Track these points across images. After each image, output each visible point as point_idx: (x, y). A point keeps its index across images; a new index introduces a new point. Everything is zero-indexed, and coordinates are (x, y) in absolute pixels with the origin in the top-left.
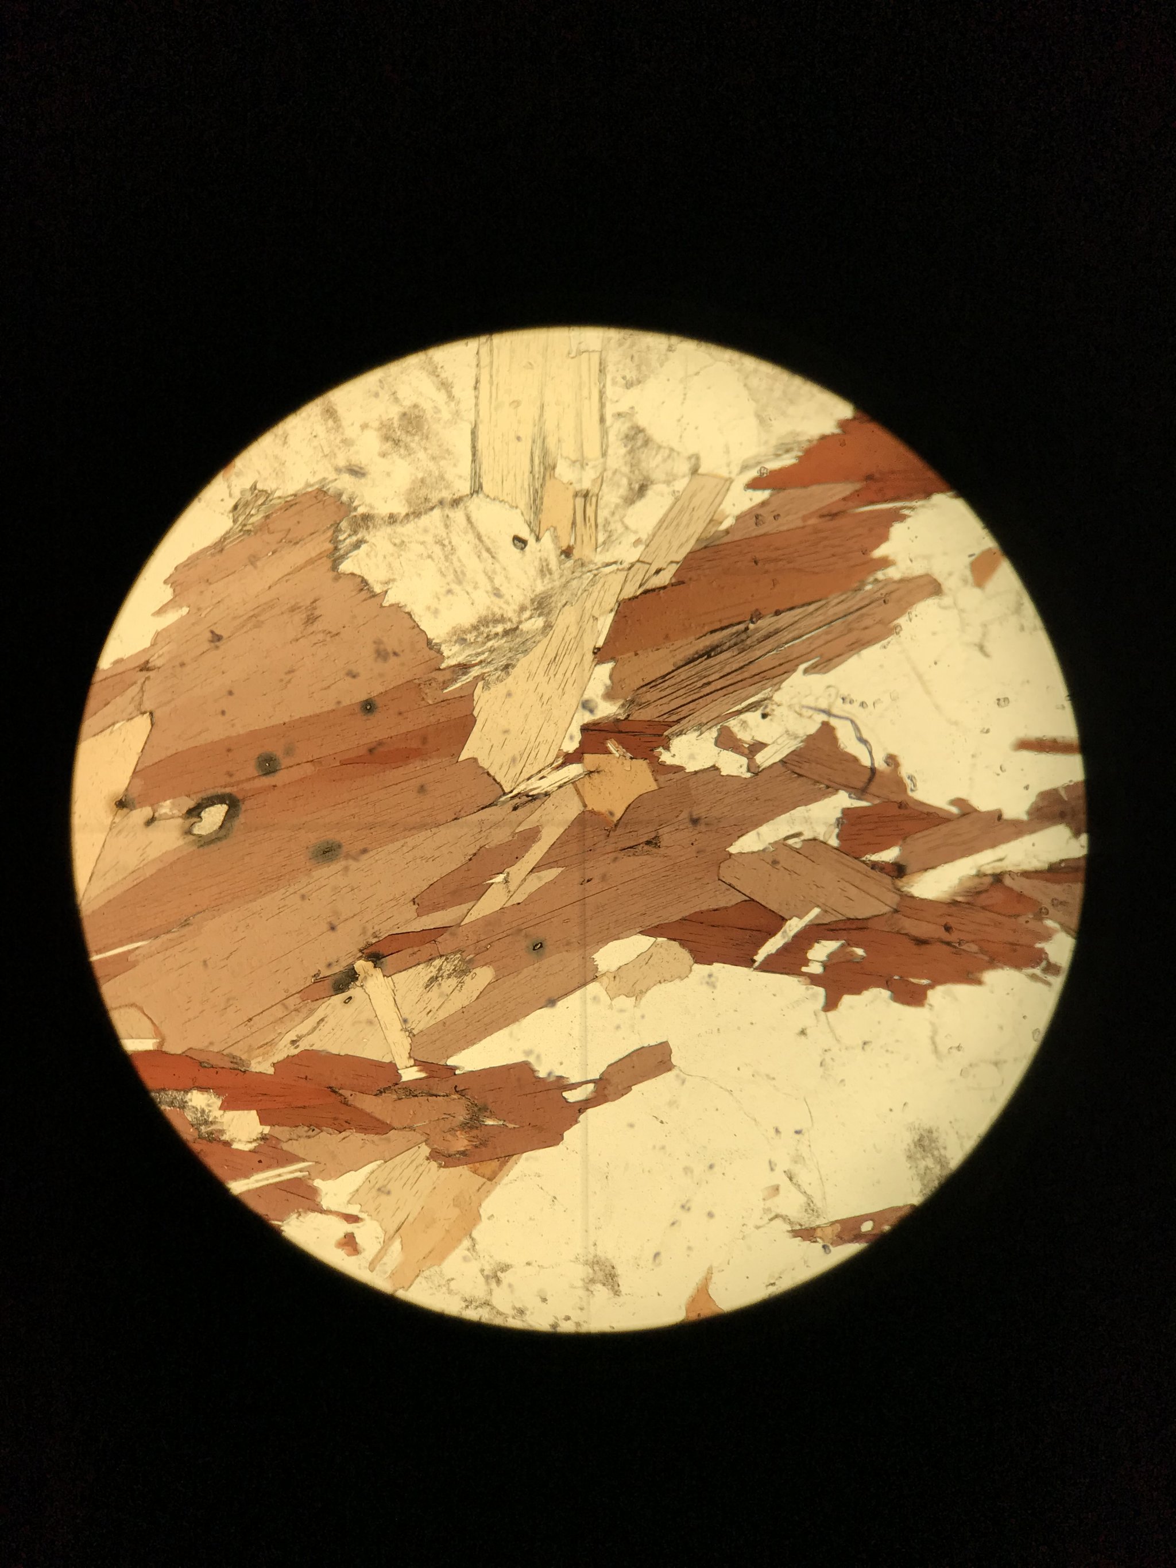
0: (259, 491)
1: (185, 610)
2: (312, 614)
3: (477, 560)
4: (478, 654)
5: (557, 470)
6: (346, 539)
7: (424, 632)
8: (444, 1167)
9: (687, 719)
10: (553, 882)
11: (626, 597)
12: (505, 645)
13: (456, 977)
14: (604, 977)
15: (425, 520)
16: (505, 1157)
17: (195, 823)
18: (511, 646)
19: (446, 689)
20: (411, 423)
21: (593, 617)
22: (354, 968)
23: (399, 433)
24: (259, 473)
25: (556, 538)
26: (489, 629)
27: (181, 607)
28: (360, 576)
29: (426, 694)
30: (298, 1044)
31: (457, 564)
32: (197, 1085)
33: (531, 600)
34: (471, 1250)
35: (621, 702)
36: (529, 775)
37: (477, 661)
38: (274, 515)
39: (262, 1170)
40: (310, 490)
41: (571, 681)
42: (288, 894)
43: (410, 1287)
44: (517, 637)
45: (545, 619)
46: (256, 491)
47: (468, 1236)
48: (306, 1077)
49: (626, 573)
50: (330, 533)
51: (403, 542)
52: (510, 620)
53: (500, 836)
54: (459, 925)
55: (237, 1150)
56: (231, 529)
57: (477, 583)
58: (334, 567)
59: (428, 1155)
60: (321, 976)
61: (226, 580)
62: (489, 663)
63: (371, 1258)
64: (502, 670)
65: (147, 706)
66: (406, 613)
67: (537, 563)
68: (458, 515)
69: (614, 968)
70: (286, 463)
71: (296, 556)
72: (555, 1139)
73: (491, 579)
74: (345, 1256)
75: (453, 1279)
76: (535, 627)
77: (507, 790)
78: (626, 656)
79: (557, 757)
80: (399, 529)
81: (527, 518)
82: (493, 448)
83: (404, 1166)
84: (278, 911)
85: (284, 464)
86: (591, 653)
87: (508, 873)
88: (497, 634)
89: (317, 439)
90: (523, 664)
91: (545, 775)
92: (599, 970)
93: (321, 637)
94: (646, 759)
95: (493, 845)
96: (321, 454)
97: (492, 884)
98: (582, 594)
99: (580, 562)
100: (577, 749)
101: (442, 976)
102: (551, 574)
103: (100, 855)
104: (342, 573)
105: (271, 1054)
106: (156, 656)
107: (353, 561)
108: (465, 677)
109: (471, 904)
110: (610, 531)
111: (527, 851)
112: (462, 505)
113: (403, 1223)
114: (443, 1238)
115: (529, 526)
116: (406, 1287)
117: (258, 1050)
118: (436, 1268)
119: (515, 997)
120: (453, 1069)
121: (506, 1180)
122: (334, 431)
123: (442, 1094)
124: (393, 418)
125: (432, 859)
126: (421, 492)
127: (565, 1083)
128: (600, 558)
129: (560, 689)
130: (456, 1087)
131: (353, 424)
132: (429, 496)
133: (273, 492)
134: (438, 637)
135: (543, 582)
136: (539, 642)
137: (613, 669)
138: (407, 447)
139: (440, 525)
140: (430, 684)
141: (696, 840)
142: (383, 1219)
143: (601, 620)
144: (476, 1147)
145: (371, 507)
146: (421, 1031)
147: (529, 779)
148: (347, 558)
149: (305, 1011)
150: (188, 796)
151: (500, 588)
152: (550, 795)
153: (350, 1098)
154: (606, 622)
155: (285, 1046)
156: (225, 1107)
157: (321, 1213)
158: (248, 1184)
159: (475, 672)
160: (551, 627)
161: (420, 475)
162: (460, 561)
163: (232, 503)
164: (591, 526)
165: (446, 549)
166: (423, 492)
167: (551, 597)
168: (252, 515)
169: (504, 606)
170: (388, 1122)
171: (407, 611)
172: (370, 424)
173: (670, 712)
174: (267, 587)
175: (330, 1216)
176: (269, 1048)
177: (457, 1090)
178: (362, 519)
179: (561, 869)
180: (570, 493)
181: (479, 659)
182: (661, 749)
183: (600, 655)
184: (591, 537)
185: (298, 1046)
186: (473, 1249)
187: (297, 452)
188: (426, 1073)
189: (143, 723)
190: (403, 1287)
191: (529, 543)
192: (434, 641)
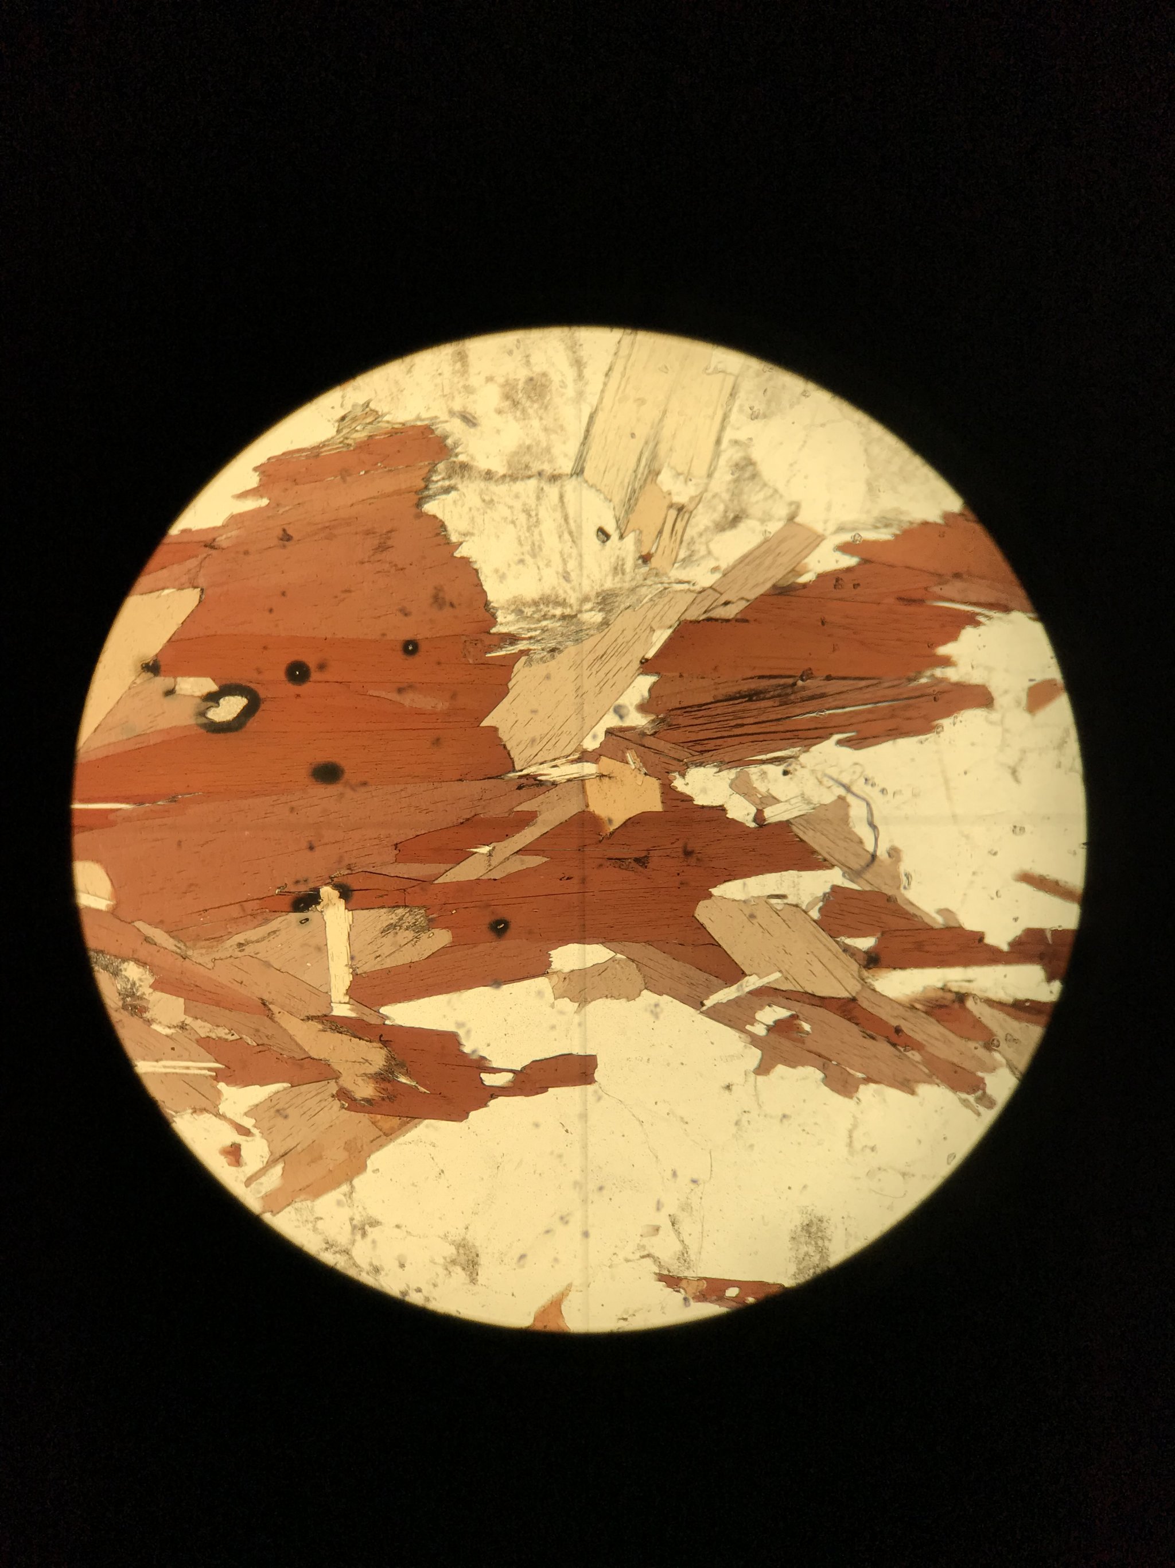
0: (371, 410)
1: (264, 502)
2: (385, 543)
3: (558, 539)
4: (529, 630)
5: (660, 478)
6: (439, 480)
7: (484, 592)
8: (346, 1109)
9: (711, 753)
10: (535, 869)
11: (689, 619)
12: (559, 629)
13: (414, 931)
14: (555, 976)
15: (519, 486)
16: (407, 1117)
17: (212, 707)
18: (564, 632)
19: (490, 653)
20: (535, 389)
21: (651, 628)
22: (319, 892)
23: (520, 395)
24: (376, 393)
25: (639, 542)
26: (546, 609)
27: (262, 497)
28: (441, 521)
29: (469, 652)
30: (244, 948)
31: (536, 537)
32: (135, 957)
33: (597, 593)
34: (348, 1196)
35: (653, 717)
36: (543, 760)
37: (527, 636)
38: (378, 437)
39: (173, 1059)
40: (419, 423)
41: (611, 683)
42: (279, 802)
43: (278, 1213)
44: (573, 624)
45: (604, 616)
46: (368, 409)
47: (349, 1182)
48: (242, 983)
49: (695, 595)
50: (426, 470)
51: (492, 501)
52: (571, 606)
53: (497, 810)
54: (431, 882)
55: (155, 1030)
56: (332, 438)
57: (550, 561)
58: (419, 505)
59: (334, 1092)
60: (286, 890)
61: (313, 484)
62: (538, 641)
63: (249, 1175)
64: (549, 652)
65: (202, 581)
66: (475, 569)
67: (613, 560)
68: (552, 492)
69: (567, 970)
70: (405, 392)
71: (385, 483)
72: (461, 1116)
73: (565, 562)
74: (226, 1165)
75: (321, 1219)
76: (592, 620)
77: (517, 768)
78: (670, 675)
79: (575, 751)
80: (493, 487)
81: (618, 514)
82: (606, 437)
83: (309, 1096)
84: (264, 816)
85: (402, 391)
86: (639, 662)
87: (494, 848)
88: (554, 616)
89: (441, 377)
90: (571, 650)
91: (558, 764)
92: (553, 967)
93: (386, 566)
94: (659, 779)
95: (487, 816)
96: (440, 393)
97: (476, 853)
98: (647, 603)
99: (655, 571)
100: (596, 749)
101: (401, 926)
102: (623, 574)
103: (111, 710)
104: (425, 513)
105: (216, 950)
106: (224, 537)
107: (438, 504)
108: (512, 648)
109: (451, 865)
110: (693, 551)
111: (518, 832)
112: (559, 481)
113: (291, 1150)
114: (325, 1177)
115: (617, 522)
116: (275, 1212)
117: (204, 942)
118: (309, 1203)
119: (464, 968)
120: (385, 1017)
121: (401, 1140)
122: (459, 374)
123: (366, 1038)
124: (519, 380)
125: (425, 811)
126: (524, 458)
127: (487, 1065)
128: (676, 573)
129: (598, 687)
130: (381, 1036)
131: (479, 373)
132: (531, 465)
133: (383, 415)
134: (497, 601)
135: (614, 580)
136: (592, 635)
137: (655, 683)
138: (524, 411)
139: (533, 496)
140: (476, 644)
141: (683, 872)
142: (272, 1141)
143: (658, 633)
144: (383, 1099)
145: (473, 458)
146: (365, 973)
147: (542, 763)
148: (435, 500)
149: (260, 918)
150: (214, 680)
151: (572, 573)
152: (557, 785)
153: (277, 1015)
154: (661, 637)
155: (231, 946)
156: (155, 987)
157: (216, 1116)
158: (155, 1067)
159: (522, 646)
160: (608, 625)
161: (528, 442)
162: (541, 535)
163: (342, 413)
164: (675, 540)
165: (531, 520)
166: (526, 458)
167: (617, 596)
168: (357, 431)
169: (570, 592)
170: (307, 1050)
171: (476, 566)
172: (495, 379)
173: (696, 742)
174: (350, 503)
175: (223, 1122)
176: (215, 943)
177: (382, 1039)
178: (460, 467)
179: (546, 859)
180: (666, 503)
181: (529, 635)
182: (676, 774)
183: (646, 666)
184: (672, 551)
185: (244, 950)
186: (350, 1197)
187: (418, 384)
188: (357, 1014)
189: (190, 598)
190: (272, 1212)
191: (612, 538)
192: (492, 604)
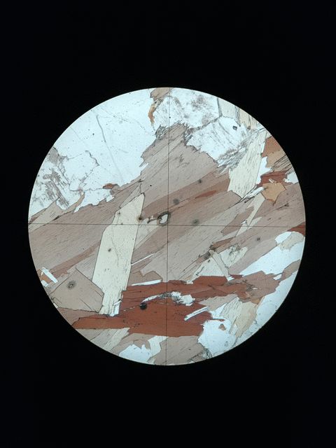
2: (181, 159)
3: (224, 135)
6: (187, 136)
7: (212, 158)
8: (244, 303)
9: (291, 169)
10: (260, 221)
11: (268, 137)
12: (235, 157)
13: (237, 251)
14: (279, 245)
15: (208, 127)
16: (260, 298)
17: (160, 220)
19: (221, 172)
20: (200, 100)
22: (209, 253)
23: (197, 104)
24: (161, 122)
25: (245, 125)
27: (146, 163)
28: (192, 146)
29: (215, 175)
32: (173, 290)
33: (241, 143)
35: (271, 167)
36: (248, 193)
38: (167, 133)
39: (195, 311)
40: (175, 124)
41: (256, 164)
42: (188, 235)
44: (238, 154)
45: (245, 148)
46: (161, 128)
47: (254, 320)
48: (202, 283)
50: (182, 135)
51: (203, 134)
52: (235, 150)
53: (242, 211)
54: (236, 236)
55: (187, 306)
56: (156, 139)
57: (224, 142)
58: (185, 145)
59: (239, 300)
60: (201, 256)
61: (157, 154)
62: (231, 163)
63: (229, 330)
64: (235, 165)
65: (142, 192)
66: (206, 154)
67: (241, 133)
68: (217, 123)
69: (281, 241)
71: (174, 144)
72: (274, 290)
73: (228, 140)
76: (243, 151)
77: (242, 198)
78: (270, 154)
79: (255, 186)
80: (201, 131)
82: (224, 103)
83: (233, 304)
84: (186, 240)
86: (260, 155)
87: (246, 221)
88: (232, 155)
89: (175, 110)
90: (241, 162)
91: (252, 192)
92: (277, 243)
93: (185, 165)
94: (281, 182)
95: (240, 213)
96: (177, 114)
97: (242, 224)
98: (255, 139)
99: (253, 130)
100: (260, 183)
101: (233, 251)
102: (245, 135)
103: (137, 233)
104: (188, 146)
105: (191, 279)
106: (142, 178)
107: (190, 142)
108: (225, 168)
109: (238, 230)
111: (251, 214)
112: (217, 120)
113: (236, 319)
115: (237, 123)
117: (188, 278)
120: (241, 276)
121: (262, 304)
122: (179, 107)
123: (240, 283)
124: (195, 100)
125: (225, 220)
126: (206, 119)
127: (273, 275)
128: (258, 128)
129: (253, 167)
130: (243, 280)
131: (184, 104)
133: (165, 127)
134: (216, 158)
135: (243, 138)
136: (245, 155)
137: (267, 158)
138: (200, 107)
139: (212, 127)
140: (216, 172)
141: (299, 203)
142: (230, 319)
143: (261, 145)
144: (252, 296)
145: (193, 126)
146: (230, 267)
149: (198, 266)
151: (232, 142)
152: (254, 197)
153: (215, 287)
155: (195, 276)
156: (182, 295)
157: (213, 320)
158: (192, 315)
159: (228, 167)
160: (248, 150)
161: (205, 114)
162: (219, 136)
163: (155, 132)
165: (215, 134)
167: (246, 141)
168: (161, 134)
169: (233, 146)
170: (226, 293)
172: (189, 103)
173: (286, 168)
175: (216, 320)
178: (191, 130)
179: (262, 217)
181: (228, 163)
182: (285, 179)
184: (255, 123)
185: (198, 275)
186: (257, 324)
188: (234, 278)
189: (142, 196)
191: (238, 127)
